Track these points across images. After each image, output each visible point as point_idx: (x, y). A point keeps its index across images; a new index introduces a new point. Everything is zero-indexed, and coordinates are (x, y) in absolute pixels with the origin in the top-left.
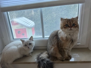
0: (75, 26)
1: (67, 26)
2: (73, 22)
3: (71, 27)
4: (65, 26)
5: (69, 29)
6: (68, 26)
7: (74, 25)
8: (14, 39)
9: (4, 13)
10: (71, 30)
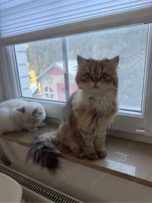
0: (108, 78)
1: (88, 76)
2: (102, 70)
3: (96, 80)
4: (84, 78)
5: (92, 84)
6: (92, 78)
7: (104, 76)
8: (22, 97)
9: (7, 47)
10: (96, 87)
